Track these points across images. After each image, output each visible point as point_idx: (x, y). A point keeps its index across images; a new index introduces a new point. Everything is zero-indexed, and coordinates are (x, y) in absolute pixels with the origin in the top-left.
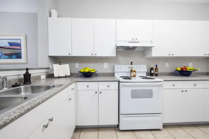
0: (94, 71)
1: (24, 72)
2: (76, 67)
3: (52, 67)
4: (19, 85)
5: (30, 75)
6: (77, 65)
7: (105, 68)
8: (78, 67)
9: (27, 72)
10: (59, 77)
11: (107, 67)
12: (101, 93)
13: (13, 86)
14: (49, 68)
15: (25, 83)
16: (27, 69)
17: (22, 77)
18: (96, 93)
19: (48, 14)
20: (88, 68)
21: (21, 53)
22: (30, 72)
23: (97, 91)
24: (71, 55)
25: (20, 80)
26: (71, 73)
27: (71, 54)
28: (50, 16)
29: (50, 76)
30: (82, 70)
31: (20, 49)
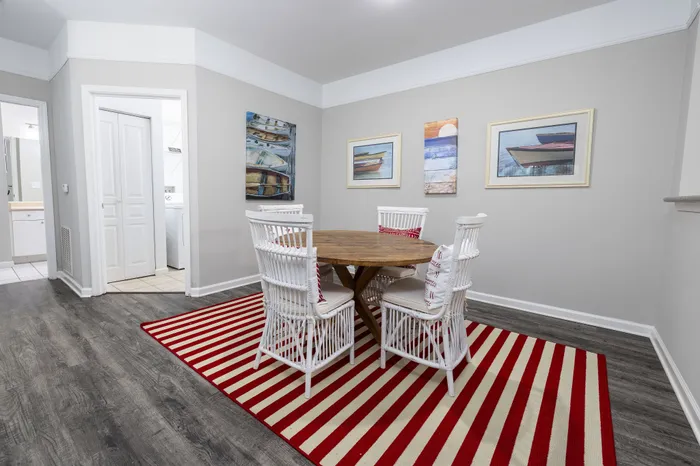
31: (572, 150)
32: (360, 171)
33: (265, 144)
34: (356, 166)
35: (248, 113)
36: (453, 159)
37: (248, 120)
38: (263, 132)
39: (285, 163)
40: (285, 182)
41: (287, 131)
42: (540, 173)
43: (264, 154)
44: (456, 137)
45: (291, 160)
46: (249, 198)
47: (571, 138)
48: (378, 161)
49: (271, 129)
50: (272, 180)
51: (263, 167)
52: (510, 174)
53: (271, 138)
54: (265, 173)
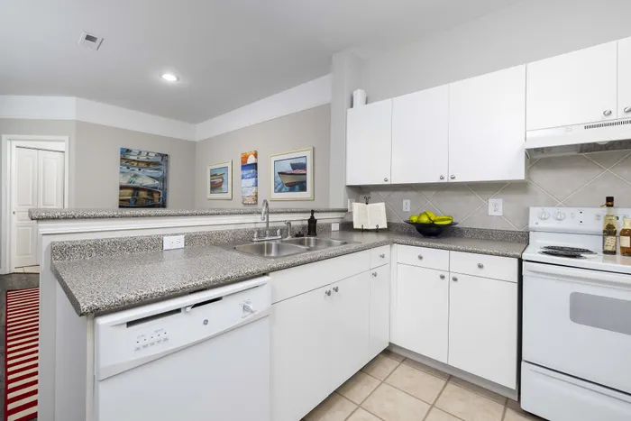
0: (448, 222)
1: (308, 216)
2: (404, 210)
3: (351, 208)
4: (303, 236)
5: (316, 221)
6: (407, 205)
7: (495, 214)
8: (409, 210)
9: (312, 217)
10: (363, 231)
11: (500, 213)
12: (455, 279)
13: (297, 236)
14: (346, 211)
15: (309, 234)
16: (313, 212)
17: (306, 223)
18: (442, 277)
19: (347, 102)
20: (430, 215)
21: (305, 182)
22: (316, 216)
23: (446, 274)
24: (388, 183)
25: (304, 227)
26: (389, 224)
27: (389, 179)
28: (352, 106)
29: (347, 227)
30: (415, 219)
31: (305, 174)
32: (215, 187)
33: (137, 169)
34: (212, 183)
35: (122, 149)
36: (254, 179)
37: (121, 153)
38: (134, 160)
39: (157, 182)
40: (156, 196)
41: (159, 159)
42: (290, 191)
43: (135, 176)
44: (256, 164)
45: (164, 180)
46: (120, 207)
47: (303, 166)
48: (221, 180)
49: (142, 158)
50: (143, 194)
51: (134, 185)
52: (280, 191)
53: (143, 165)
54: (136, 189)
